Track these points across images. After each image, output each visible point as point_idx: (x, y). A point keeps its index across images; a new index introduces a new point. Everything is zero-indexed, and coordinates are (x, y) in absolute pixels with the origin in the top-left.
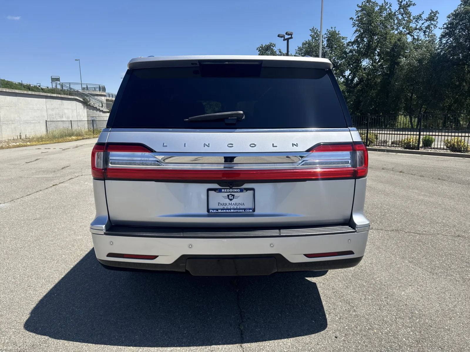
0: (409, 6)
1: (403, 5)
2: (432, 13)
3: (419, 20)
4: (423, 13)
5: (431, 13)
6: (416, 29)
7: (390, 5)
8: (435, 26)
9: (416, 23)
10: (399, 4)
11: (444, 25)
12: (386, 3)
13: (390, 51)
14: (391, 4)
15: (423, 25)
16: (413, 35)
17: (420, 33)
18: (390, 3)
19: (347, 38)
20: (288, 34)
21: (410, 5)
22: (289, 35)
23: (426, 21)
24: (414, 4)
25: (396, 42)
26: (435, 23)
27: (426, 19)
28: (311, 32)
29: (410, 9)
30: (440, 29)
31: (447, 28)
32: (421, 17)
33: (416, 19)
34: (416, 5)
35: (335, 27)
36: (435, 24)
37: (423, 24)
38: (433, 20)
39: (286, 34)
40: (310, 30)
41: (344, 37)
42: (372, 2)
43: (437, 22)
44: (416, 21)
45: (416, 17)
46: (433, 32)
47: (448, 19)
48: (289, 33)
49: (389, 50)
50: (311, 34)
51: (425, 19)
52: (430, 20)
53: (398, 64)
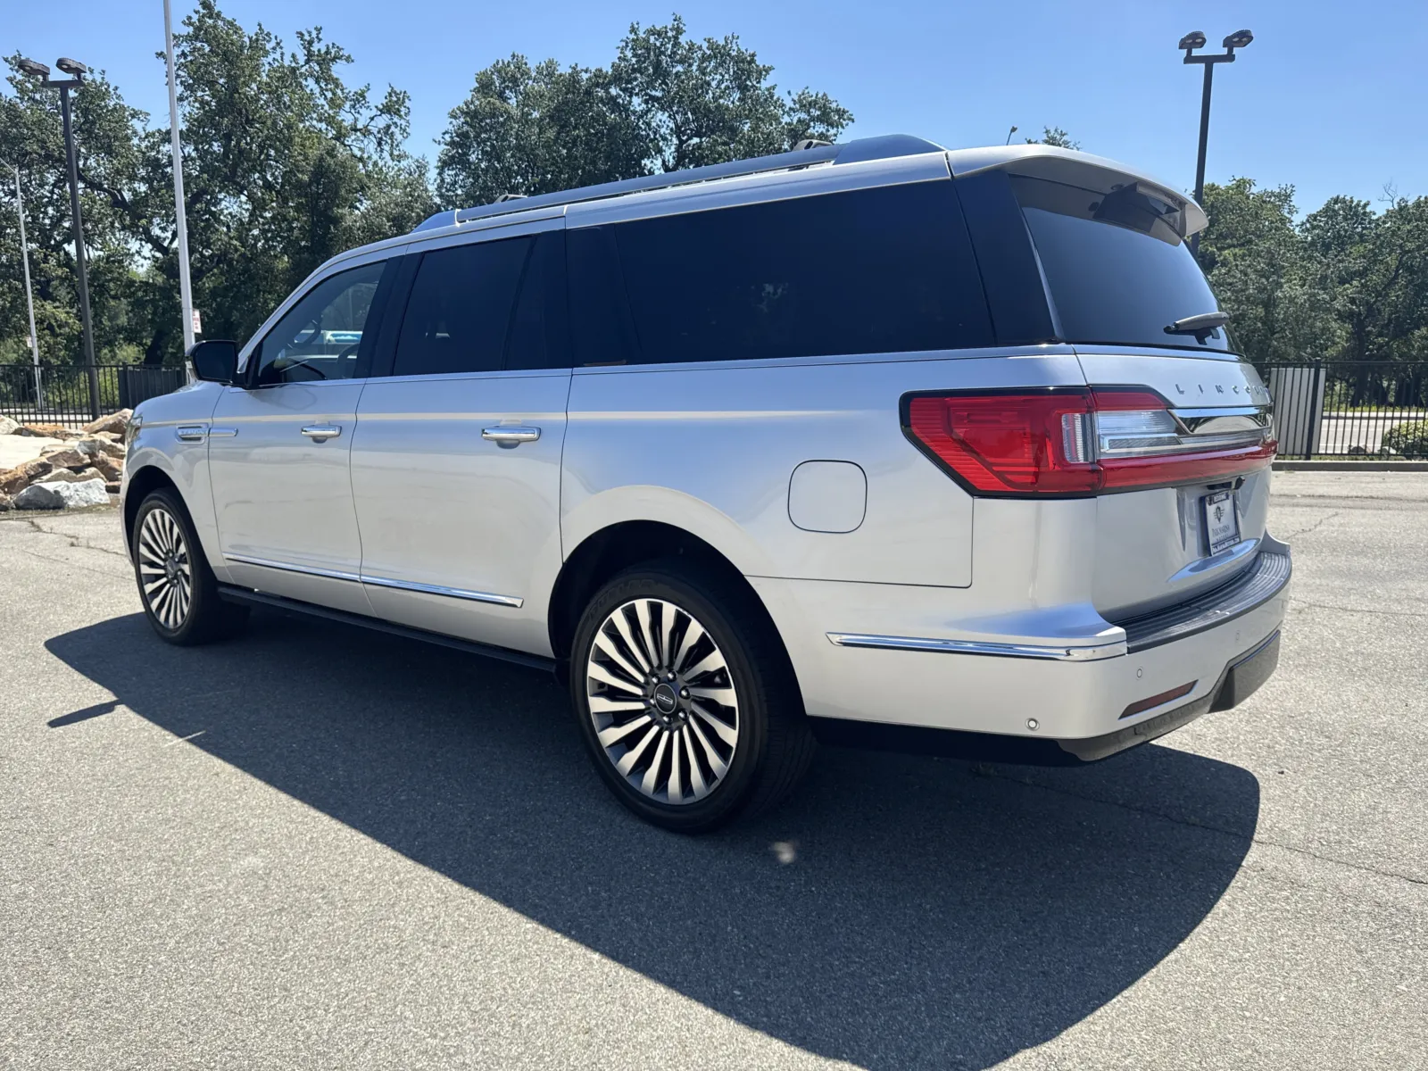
0: (334, 59)
1: (316, 53)
2: (393, 95)
3: (361, 107)
4: (369, 89)
5: (390, 95)
6: (356, 130)
7: (278, 44)
8: (404, 130)
9: (353, 111)
10: (305, 48)
11: (444, 134)
12: (266, 35)
13: (310, 180)
14: (281, 41)
15: (373, 123)
16: (349, 146)
17: (366, 142)
18: (276, 38)
19: (148, 114)
20: (65, 67)
21: (339, 58)
22: (69, 70)
23: (379, 113)
24: (349, 57)
25: (321, 159)
26: (403, 122)
27: (381, 107)
28: (12, 69)
29: (337, 69)
30: (437, 145)
31: (452, 144)
32: (364, 99)
33: (352, 103)
34: (353, 61)
35: (104, 72)
36: (403, 127)
37: (372, 119)
38: (398, 112)
39: (60, 64)
40: (6, 60)
41: (137, 109)
42: (223, 20)
43: (408, 122)
44: (353, 106)
45: (351, 94)
46: (401, 147)
47: (451, 120)
48: (73, 65)
49: (306, 178)
50: (11, 74)
51: (376, 107)
52: (389, 112)
53: (337, 221)
